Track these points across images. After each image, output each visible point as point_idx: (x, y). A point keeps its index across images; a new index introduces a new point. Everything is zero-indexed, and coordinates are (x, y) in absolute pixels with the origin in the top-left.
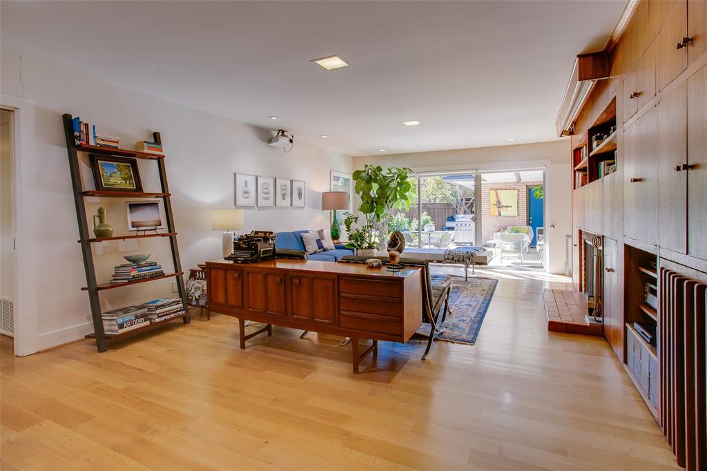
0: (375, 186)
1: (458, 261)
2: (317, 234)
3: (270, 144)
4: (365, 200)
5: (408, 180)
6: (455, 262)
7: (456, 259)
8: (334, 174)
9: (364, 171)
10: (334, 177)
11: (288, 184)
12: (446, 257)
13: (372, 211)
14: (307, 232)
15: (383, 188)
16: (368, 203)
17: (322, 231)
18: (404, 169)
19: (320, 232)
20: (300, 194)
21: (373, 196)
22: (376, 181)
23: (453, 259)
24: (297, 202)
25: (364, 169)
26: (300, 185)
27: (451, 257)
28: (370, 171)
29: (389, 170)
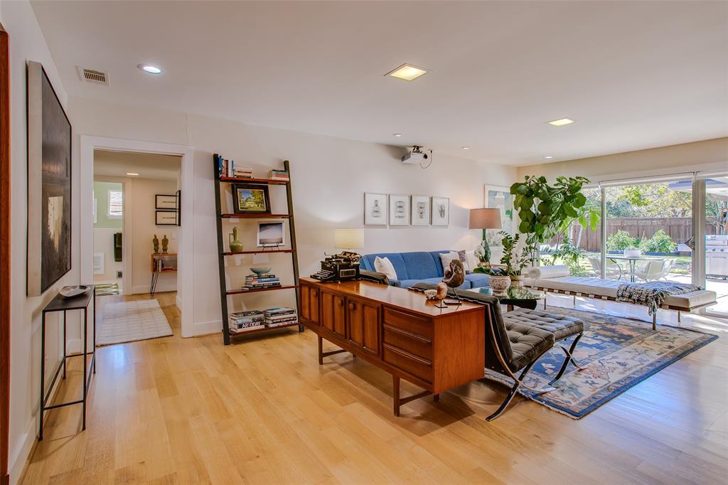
0: (537, 201)
1: (639, 301)
2: (457, 254)
3: (404, 162)
4: (525, 217)
5: (581, 191)
6: (634, 302)
7: (635, 297)
8: (488, 188)
9: (525, 184)
10: (490, 192)
11: (427, 200)
12: (620, 294)
13: (532, 231)
14: (448, 252)
15: (547, 204)
16: (527, 220)
17: (464, 252)
18: (578, 178)
19: (462, 254)
20: (442, 212)
21: (534, 212)
22: (537, 195)
23: (630, 297)
24: (437, 219)
25: (524, 181)
26: (445, 202)
27: (627, 294)
28: (532, 183)
29: (558, 180)
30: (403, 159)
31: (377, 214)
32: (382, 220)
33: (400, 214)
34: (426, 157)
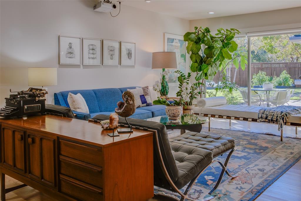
0: (203, 47)
1: (272, 121)
2: (142, 90)
3: (95, 10)
4: (194, 59)
5: (234, 39)
6: (269, 122)
7: (269, 118)
8: (167, 36)
9: (194, 33)
10: (168, 39)
11: (117, 46)
12: (260, 116)
13: (200, 70)
14: (135, 88)
15: (210, 48)
16: (196, 62)
18: (232, 29)
19: (145, 89)
20: (129, 55)
21: (202, 55)
22: (203, 42)
23: (266, 118)
24: (125, 61)
25: (194, 31)
27: (264, 116)
28: (200, 32)
29: (219, 31)
30: (95, 7)
31: (71, 56)
32: (76, 60)
33: (92, 56)
34: (114, 7)
